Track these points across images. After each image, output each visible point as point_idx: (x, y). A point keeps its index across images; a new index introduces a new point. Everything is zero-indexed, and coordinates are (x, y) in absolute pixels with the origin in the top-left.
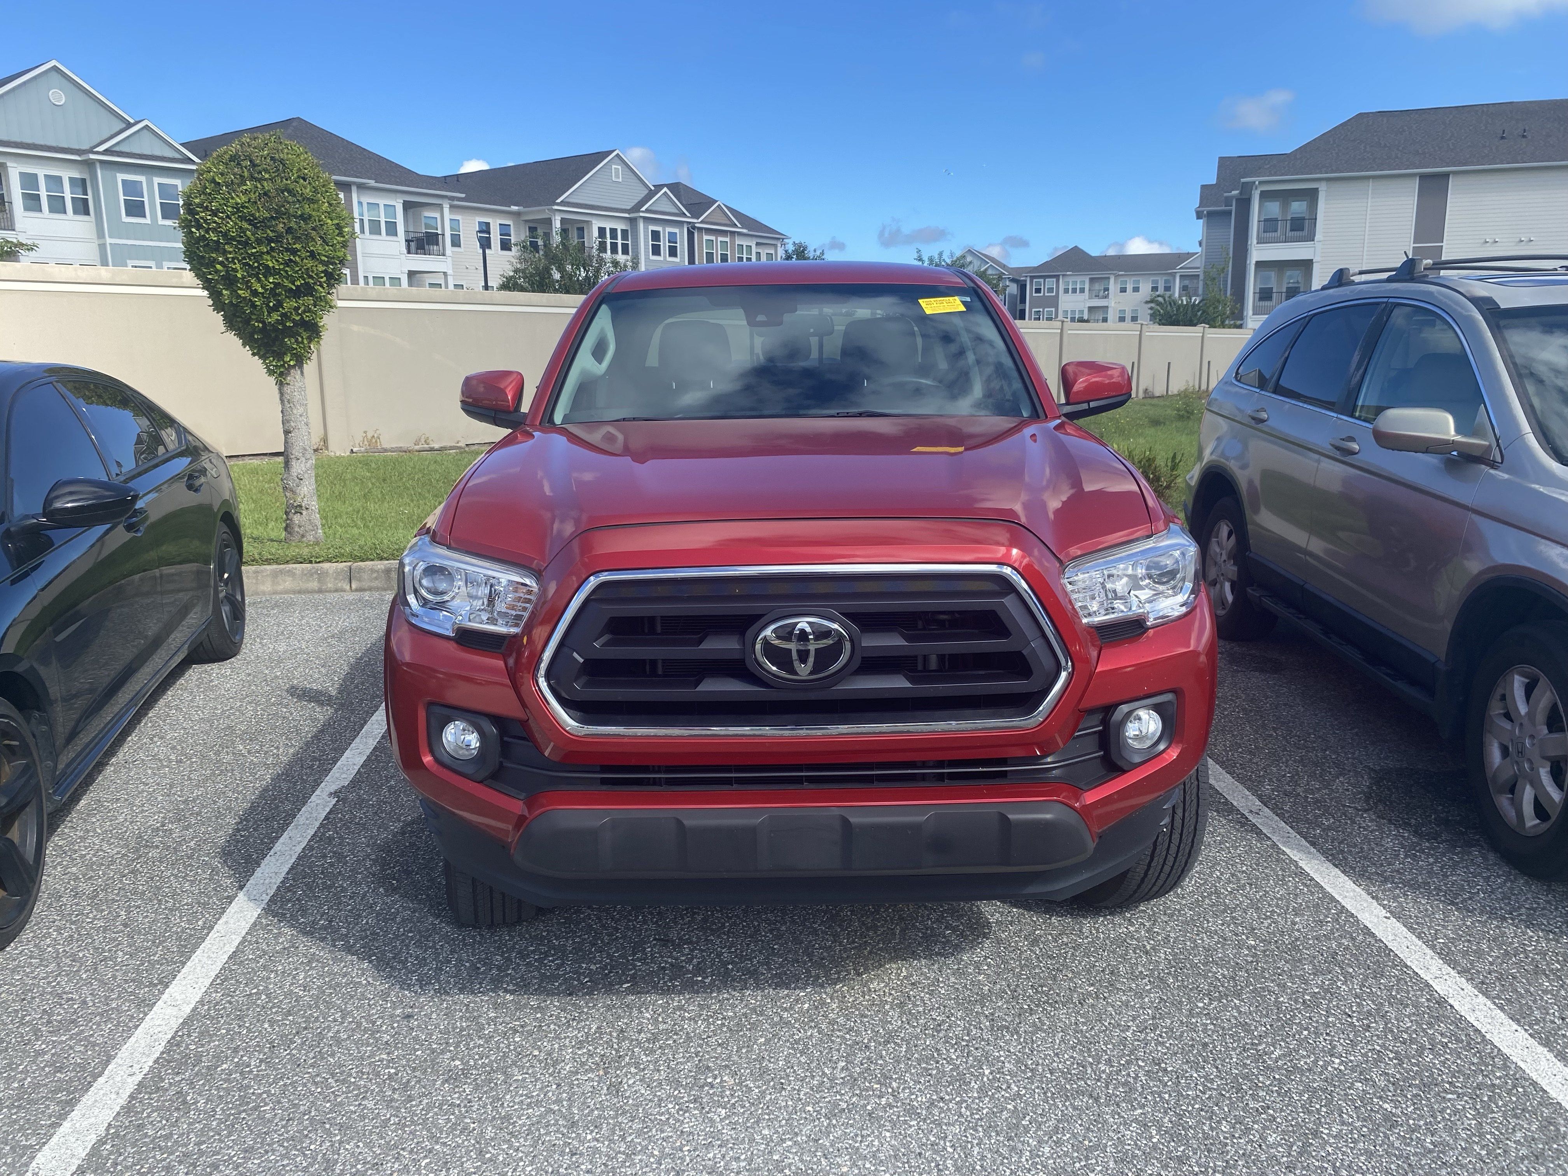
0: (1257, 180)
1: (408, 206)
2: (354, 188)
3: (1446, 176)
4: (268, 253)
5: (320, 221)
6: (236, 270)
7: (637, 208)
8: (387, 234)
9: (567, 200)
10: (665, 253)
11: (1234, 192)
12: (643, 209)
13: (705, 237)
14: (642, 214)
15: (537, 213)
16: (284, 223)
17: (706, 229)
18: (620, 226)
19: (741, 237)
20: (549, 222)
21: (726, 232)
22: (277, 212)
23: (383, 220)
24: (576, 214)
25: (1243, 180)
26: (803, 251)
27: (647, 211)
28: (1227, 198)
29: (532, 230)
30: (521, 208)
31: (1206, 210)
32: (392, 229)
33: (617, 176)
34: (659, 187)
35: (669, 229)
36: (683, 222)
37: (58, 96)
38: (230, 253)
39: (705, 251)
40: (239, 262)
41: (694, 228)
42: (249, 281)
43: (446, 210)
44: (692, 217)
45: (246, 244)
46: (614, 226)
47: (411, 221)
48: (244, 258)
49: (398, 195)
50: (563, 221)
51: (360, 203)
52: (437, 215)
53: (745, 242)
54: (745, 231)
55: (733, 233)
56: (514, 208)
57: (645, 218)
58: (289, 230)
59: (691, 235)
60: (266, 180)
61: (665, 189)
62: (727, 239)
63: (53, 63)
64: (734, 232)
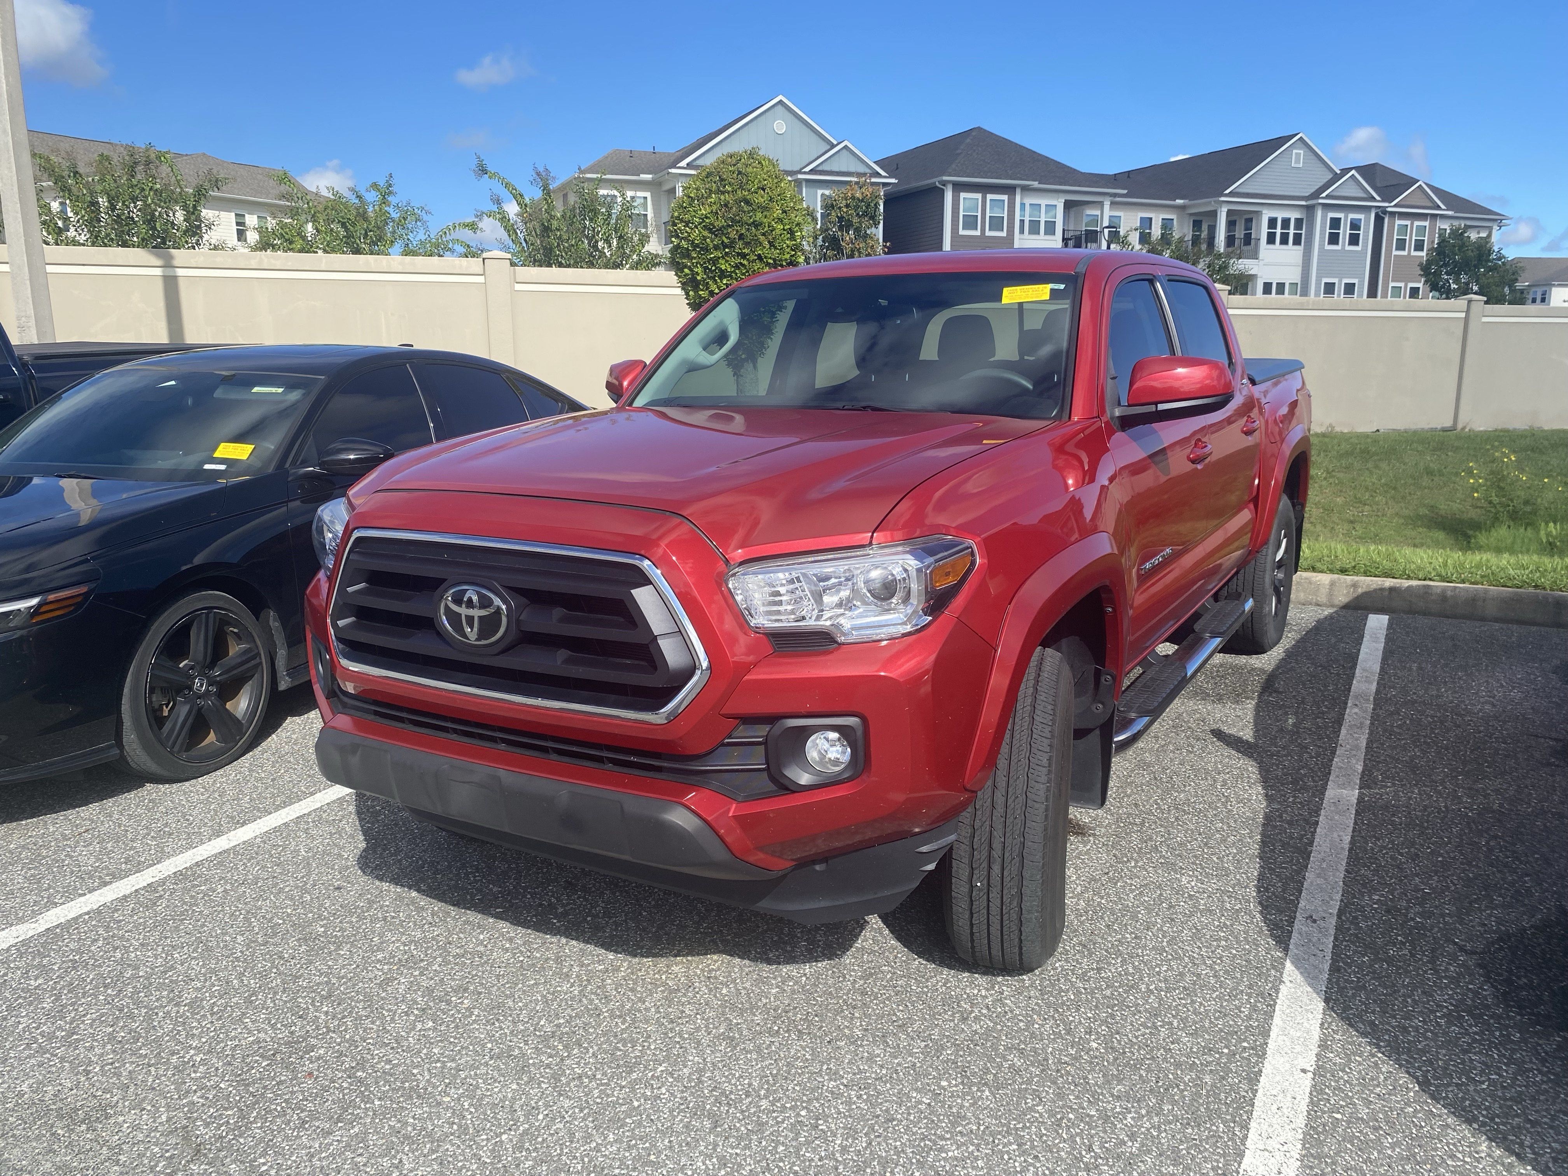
1: (1069, 206)
2: (1018, 191)
4: (723, 257)
5: (769, 227)
6: (697, 274)
7: (1316, 195)
8: (1046, 234)
9: (1237, 190)
10: (1344, 242)
12: (1324, 195)
13: (1398, 222)
14: (1321, 201)
15: (1202, 206)
16: (737, 231)
17: (1401, 214)
18: (1293, 215)
19: (1443, 221)
20: (1214, 214)
21: (1426, 215)
22: (733, 220)
23: (1042, 221)
24: (1243, 204)
27: (1327, 197)
29: (1197, 225)
30: (1186, 201)
32: (1050, 228)
33: (1298, 161)
34: (1345, 171)
35: (1352, 216)
36: (1371, 207)
37: (780, 126)
38: (695, 258)
39: (1395, 237)
40: (701, 265)
41: (1384, 213)
42: (708, 283)
43: (1107, 207)
44: (1383, 201)
45: (707, 250)
46: (1286, 215)
47: (1072, 220)
48: (705, 263)
49: (1061, 195)
50: (1229, 213)
51: (1023, 205)
52: (1098, 213)
54: (1450, 213)
55: (1434, 216)
56: (1179, 202)
57: (1324, 205)
58: (741, 237)
59: (1379, 220)
60: (728, 192)
61: (1353, 172)
62: (1427, 224)
63: (780, 97)
64: (1436, 215)
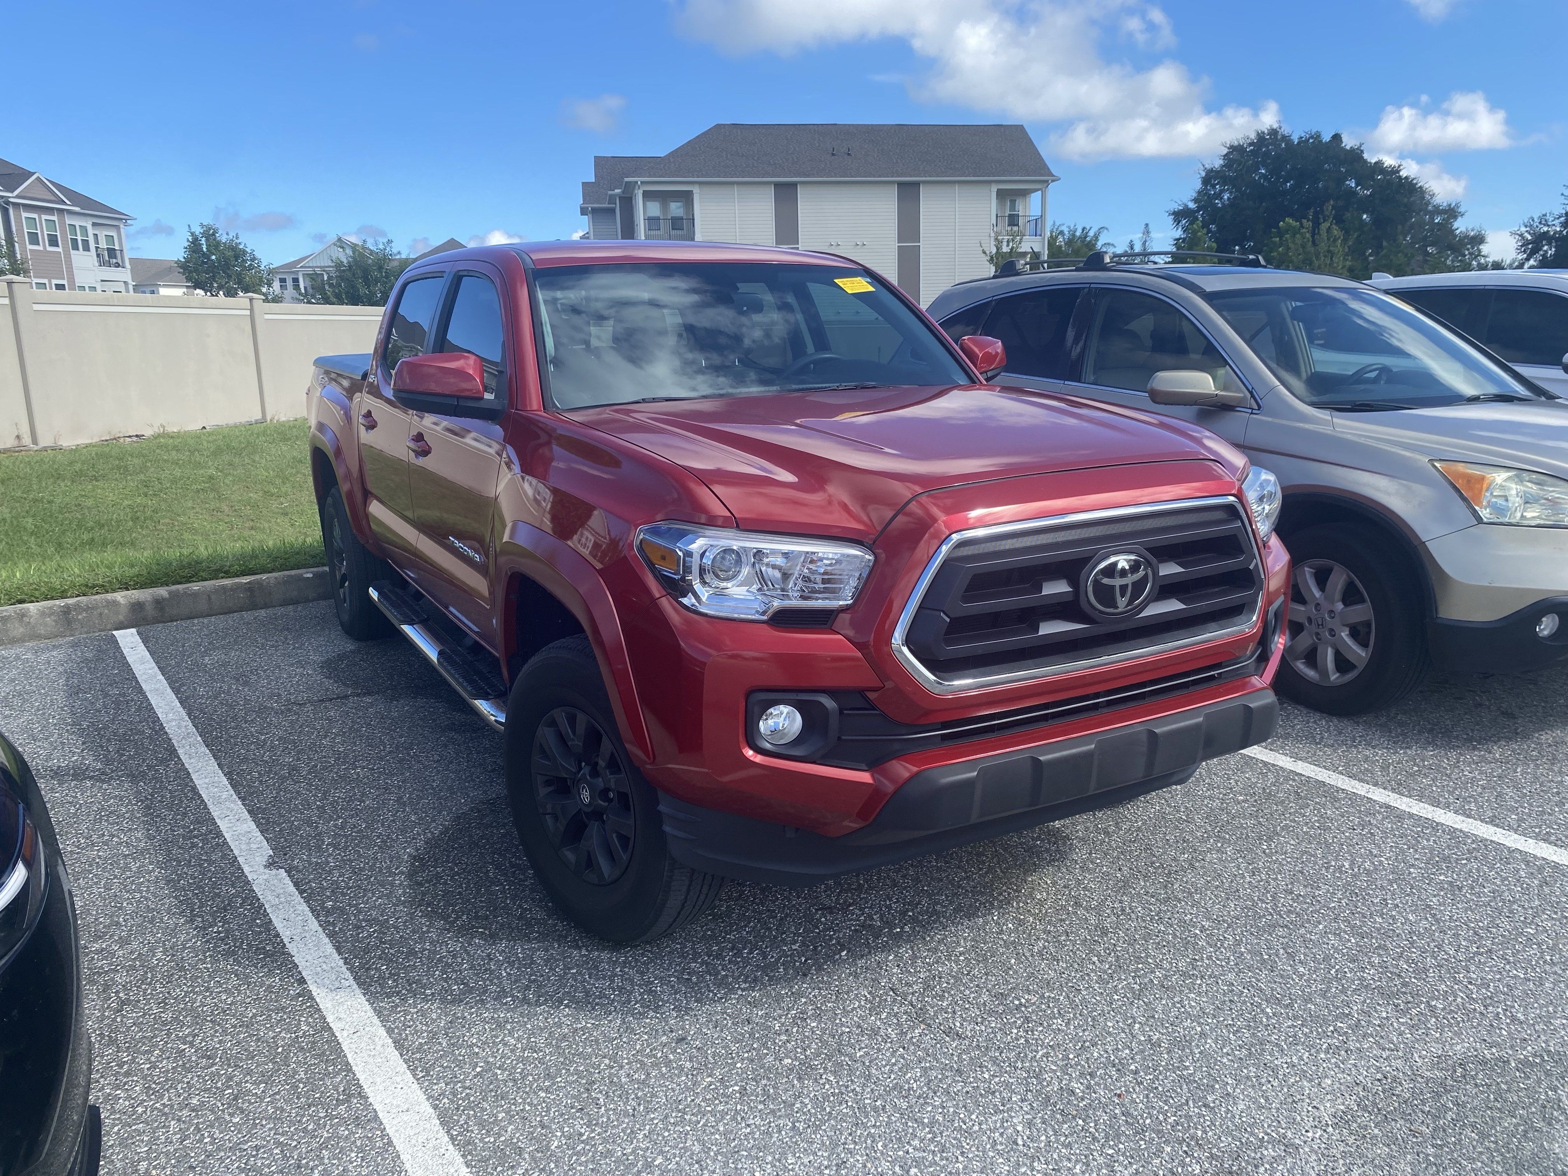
0: (639, 180)
3: (795, 185)
11: (617, 191)
13: (24, 215)
17: (24, 205)
19: (71, 216)
21: (52, 209)
25: (626, 179)
26: (213, 234)
28: (610, 195)
31: (590, 206)
39: (26, 231)
41: (8, 203)
44: (5, 191)
53: (78, 222)
54: (77, 209)
55: (60, 211)
62: (55, 218)
64: (62, 210)
